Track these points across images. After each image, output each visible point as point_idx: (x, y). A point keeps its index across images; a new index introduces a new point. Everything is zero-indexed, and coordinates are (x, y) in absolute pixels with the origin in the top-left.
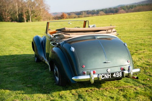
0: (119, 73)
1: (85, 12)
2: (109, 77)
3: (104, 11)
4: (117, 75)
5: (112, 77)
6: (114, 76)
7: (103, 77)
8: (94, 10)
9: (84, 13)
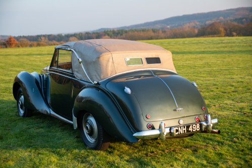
0: (196, 125)
1: (44, 36)
2: (184, 131)
3: (78, 36)
4: (194, 128)
5: (188, 131)
6: (190, 130)
7: (176, 132)
8: (61, 35)
9: (43, 38)
